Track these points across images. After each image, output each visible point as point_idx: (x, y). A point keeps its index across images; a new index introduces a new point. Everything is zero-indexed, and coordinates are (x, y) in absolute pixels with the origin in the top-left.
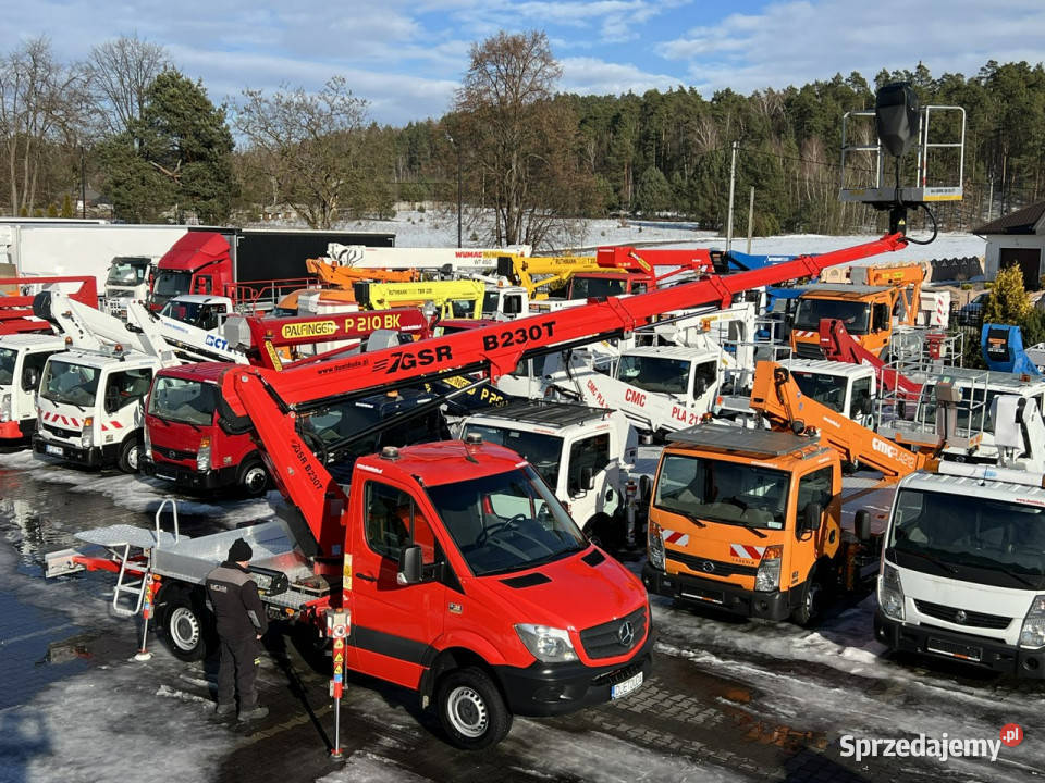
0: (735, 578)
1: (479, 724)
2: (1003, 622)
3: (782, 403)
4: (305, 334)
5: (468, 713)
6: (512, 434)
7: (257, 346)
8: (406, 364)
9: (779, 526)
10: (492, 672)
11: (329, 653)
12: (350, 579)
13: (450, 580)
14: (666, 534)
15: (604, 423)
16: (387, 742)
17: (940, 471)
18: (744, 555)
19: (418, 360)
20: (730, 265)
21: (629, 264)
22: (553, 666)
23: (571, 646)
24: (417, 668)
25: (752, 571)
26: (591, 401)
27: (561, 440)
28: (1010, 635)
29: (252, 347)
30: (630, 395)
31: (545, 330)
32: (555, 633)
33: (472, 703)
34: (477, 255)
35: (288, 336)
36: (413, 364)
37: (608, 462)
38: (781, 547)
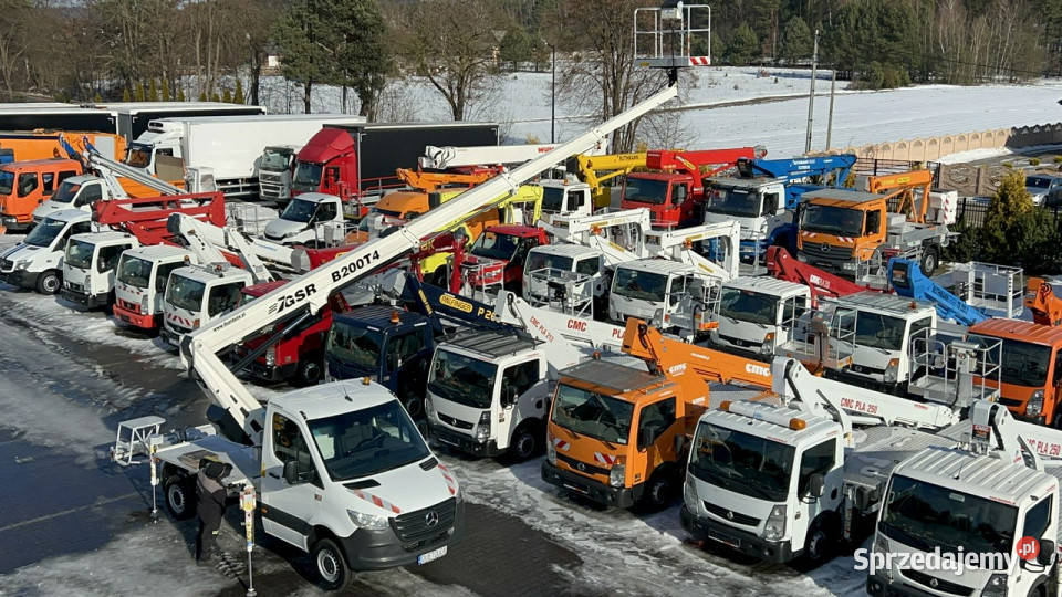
0: (598, 476)
2: (755, 522)
3: (646, 348)
6: (466, 360)
9: (625, 442)
14: (556, 442)
15: (534, 352)
18: (602, 460)
20: (754, 170)
21: (675, 166)
25: (607, 472)
26: (533, 332)
27: (496, 367)
28: (758, 530)
30: (571, 324)
37: (538, 380)
38: (625, 457)
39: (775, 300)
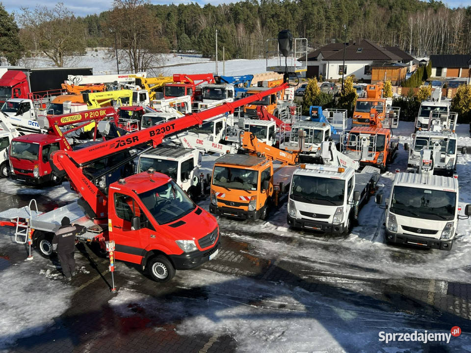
0: (241, 207)
1: (164, 274)
2: (327, 217)
3: (253, 145)
4: (70, 121)
5: (160, 271)
6: (159, 161)
7: (52, 127)
8: (122, 144)
9: (255, 189)
10: (168, 257)
11: (108, 257)
12: (111, 228)
13: (150, 227)
14: (217, 194)
15: (192, 154)
16: (131, 283)
17: (306, 168)
18: (244, 199)
19: (126, 142)
20: (222, 81)
21: (185, 81)
22: (190, 253)
23: (195, 245)
24: (140, 257)
25: (247, 205)
26: (185, 145)
27: (177, 162)
28: (330, 221)
29: (50, 128)
30: (198, 141)
31: (171, 127)
32: (190, 242)
33: (161, 268)
34: (126, 77)
35: (63, 122)
36: (125, 144)
37: (194, 167)
38: (256, 196)
39: (265, 127)
